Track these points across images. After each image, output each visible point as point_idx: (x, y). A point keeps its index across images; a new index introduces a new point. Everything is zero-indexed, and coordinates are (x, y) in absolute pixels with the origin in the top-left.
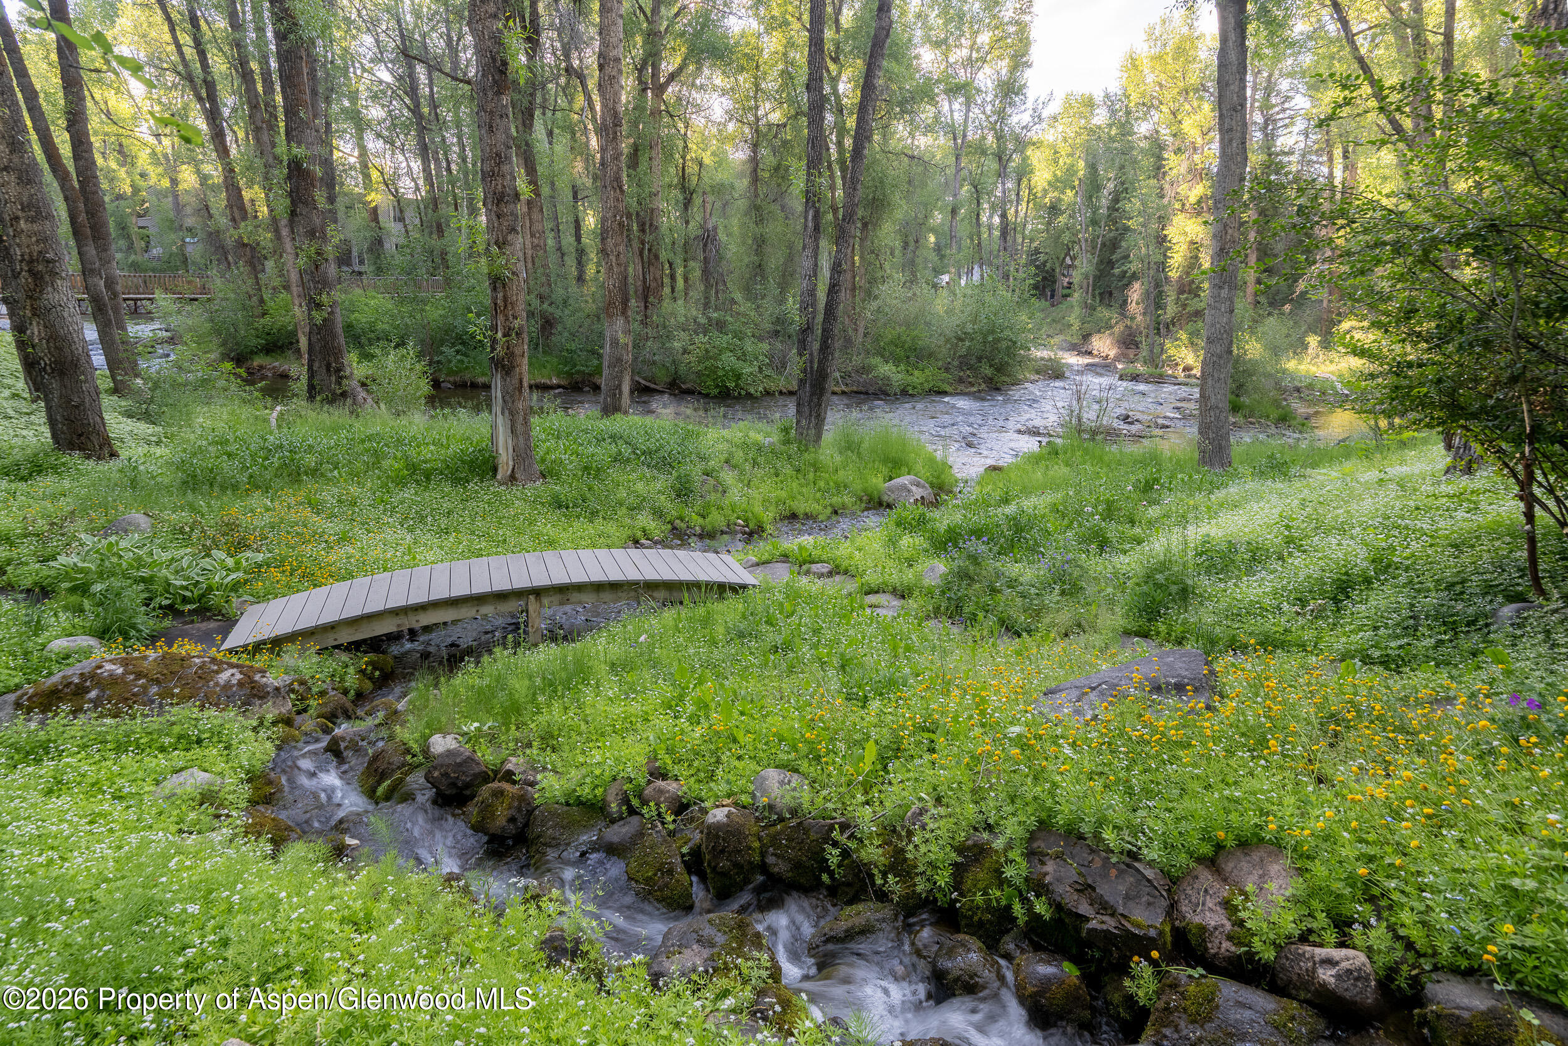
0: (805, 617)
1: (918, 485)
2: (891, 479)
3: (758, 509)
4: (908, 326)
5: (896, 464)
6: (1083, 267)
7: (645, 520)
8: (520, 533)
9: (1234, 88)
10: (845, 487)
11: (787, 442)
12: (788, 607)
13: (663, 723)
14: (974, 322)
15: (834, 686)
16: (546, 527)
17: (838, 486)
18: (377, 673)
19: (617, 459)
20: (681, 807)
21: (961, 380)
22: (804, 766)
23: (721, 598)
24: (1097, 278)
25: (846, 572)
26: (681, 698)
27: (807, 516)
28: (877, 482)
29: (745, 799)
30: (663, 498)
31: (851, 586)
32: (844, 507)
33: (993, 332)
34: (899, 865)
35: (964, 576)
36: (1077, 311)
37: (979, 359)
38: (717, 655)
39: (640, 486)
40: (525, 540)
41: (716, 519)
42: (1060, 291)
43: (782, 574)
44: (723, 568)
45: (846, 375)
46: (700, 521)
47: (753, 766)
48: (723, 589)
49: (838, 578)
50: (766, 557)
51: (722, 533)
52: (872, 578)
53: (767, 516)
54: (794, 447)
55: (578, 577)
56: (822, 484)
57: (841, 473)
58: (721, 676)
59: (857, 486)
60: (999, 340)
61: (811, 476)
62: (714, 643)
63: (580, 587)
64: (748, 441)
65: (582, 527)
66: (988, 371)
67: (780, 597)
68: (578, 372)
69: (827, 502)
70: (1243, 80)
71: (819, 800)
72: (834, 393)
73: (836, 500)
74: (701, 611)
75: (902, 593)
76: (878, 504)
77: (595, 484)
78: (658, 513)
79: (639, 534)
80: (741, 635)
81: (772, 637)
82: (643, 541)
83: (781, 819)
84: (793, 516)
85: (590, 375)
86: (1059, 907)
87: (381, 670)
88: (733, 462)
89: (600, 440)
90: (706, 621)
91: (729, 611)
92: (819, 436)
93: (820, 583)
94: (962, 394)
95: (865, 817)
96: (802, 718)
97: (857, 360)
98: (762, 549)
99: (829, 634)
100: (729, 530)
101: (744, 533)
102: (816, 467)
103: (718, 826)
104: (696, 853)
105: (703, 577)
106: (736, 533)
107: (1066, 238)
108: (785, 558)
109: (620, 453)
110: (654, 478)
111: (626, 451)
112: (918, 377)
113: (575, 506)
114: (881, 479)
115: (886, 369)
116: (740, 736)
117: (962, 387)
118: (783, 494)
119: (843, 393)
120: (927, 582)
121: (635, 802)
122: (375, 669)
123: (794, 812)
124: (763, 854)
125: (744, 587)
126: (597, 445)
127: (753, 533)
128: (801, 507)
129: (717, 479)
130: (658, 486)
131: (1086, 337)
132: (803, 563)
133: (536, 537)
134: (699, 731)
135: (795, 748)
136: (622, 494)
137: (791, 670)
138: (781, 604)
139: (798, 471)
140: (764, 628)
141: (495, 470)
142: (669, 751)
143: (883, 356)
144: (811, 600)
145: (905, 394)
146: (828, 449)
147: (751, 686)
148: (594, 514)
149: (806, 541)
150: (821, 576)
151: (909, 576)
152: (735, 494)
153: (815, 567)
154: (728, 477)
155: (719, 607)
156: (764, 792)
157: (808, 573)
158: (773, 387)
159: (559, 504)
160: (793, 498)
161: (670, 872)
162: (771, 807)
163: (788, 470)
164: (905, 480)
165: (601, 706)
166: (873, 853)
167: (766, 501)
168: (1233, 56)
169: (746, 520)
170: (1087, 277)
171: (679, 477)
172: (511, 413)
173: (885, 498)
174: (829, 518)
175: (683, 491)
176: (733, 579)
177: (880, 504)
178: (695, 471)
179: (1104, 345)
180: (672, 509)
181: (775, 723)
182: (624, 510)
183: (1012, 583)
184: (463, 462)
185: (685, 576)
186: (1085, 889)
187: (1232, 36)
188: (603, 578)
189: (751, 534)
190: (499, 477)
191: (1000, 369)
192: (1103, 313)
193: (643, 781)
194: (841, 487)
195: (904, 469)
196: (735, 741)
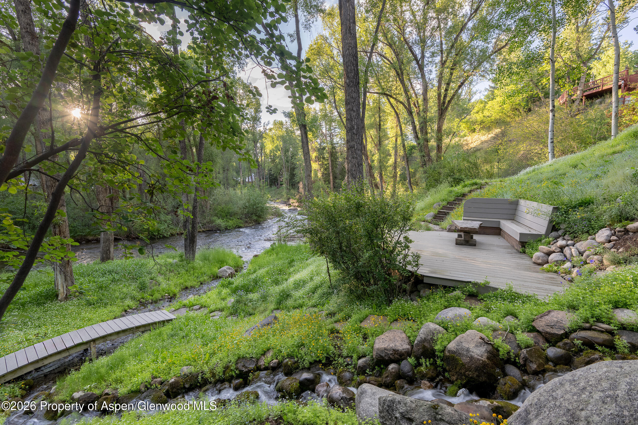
0: (192, 324)
1: (229, 269)
2: (221, 268)
3: (173, 289)
4: (226, 204)
5: (222, 262)
6: (285, 177)
7: (128, 302)
8: (75, 319)
9: (306, 148)
10: (205, 274)
11: (182, 261)
12: (186, 323)
13: (153, 366)
14: (249, 202)
15: (199, 343)
16: (87, 313)
17: (202, 274)
18: (27, 387)
19: (114, 280)
20: (161, 383)
21: (246, 222)
22: (192, 363)
23: (164, 325)
24: (290, 180)
25: (205, 307)
26: (157, 358)
27: (192, 287)
28: (216, 270)
29: (179, 375)
30: (134, 292)
31: (206, 311)
32: (205, 281)
33: (255, 205)
34: (214, 375)
35: (238, 302)
36: (285, 191)
37: (252, 214)
38: (165, 344)
39: (125, 290)
40: (78, 322)
41: (157, 296)
42: (279, 183)
43: (184, 312)
44: (163, 315)
45: (204, 225)
46: (151, 297)
47: (180, 367)
48: (163, 323)
49: (202, 309)
50: (178, 307)
51: (160, 300)
52: (212, 307)
53: (177, 290)
54: (185, 262)
55: (110, 331)
56: (196, 274)
57: (203, 269)
58: (168, 350)
59: (209, 273)
60: (257, 207)
61: (192, 272)
62: (163, 340)
63: (111, 335)
64: (167, 263)
65: (103, 311)
66: (255, 218)
67: (183, 320)
68: (78, 235)
69: (199, 280)
70: (308, 146)
71: (196, 370)
72: (199, 232)
73: (201, 279)
74: (158, 331)
75: (221, 310)
76: (216, 277)
77: (105, 293)
78: (133, 298)
79: (126, 308)
80: (172, 336)
81: (182, 334)
82: (129, 310)
83: (188, 376)
84: (187, 288)
85: (85, 236)
86: (240, 371)
87: (29, 385)
88: (162, 272)
89: (104, 274)
90: (160, 334)
91: (167, 329)
92: (194, 257)
93: (196, 312)
94: (246, 227)
95: (206, 369)
96: (191, 353)
97: (208, 219)
98: (175, 304)
99: (199, 329)
100: (163, 299)
101: (169, 298)
102: (193, 268)
103: (173, 382)
104: (167, 391)
105: (157, 320)
106: (165, 299)
107: (279, 166)
108: (184, 306)
109: (114, 278)
110: (130, 285)
111: (117, 277)
112: (231, 223)
113: (97, 303)
114: (217, 269)
115: (219, 221)
116: (176, 363)
117: (247, 225)
118: (182, 281)
119: (203, 231)
120: (228, 305)
121: (149, 386)
122: (26, 386)
123: (190, 374)
124: (184, 385)
125: (171, 320)
126: (103, 277)
127: (172, 298)
128: (189, 284)
129: (156, 281)
130: (132, 287)
131: (289, 199)
132: (190, 307)
133: (83, 319)
134: (164, 364)
135: (190, 360)
136: (117, 294)
137: (188, 342)
138: (184, 323)
139: (187, 271)
140: (179, 332)
141: (57, 296)
142: (157, 372)
143: (217, 216)
144: (194, 319)
145: (227, 229)
146: (198, 262)
147: (177, 349)
148: (106, 304)
149: (191, 298)
150: (196, 310)
151: (223, 304)
152: (164, 285)
153: (194, 307)
154: (160, 279)
155: (163, 329)
156: (183, 372)
157: (192, 310)
158: (174, 232)
159: (89, 304)
160: (186, 282)
161: (161, 397)
162: (185, 375)
163: (183, 272)
164: (225, 268)
165: (132, 367)
166: (208, 375)
167: (176, 285)
168: (305, 140)
169: (169, 294)
170: (287, 179)
171: (140, 283)
172: (64, 273)
173: (219, 275)
174: (199, 286)
175: (142, 288)
176: (168, 318)
177: (217, 277)
178: (147, 279)
179: (294, 202)
180: (139, 295)
181: (185, 356)
182: (119, 300)
183: (251, 301)
184: (41, 296)
185: (150, 321)
186: (244, 366)
187: (304, 135)
188: (120, 329)
189: (171, 298)
190: (59, 298)
191: (259, 217)
192: (292, 191)
193: (150, 381)
194: (203, 274)
195: (225, 264)
196: (174, 364)
